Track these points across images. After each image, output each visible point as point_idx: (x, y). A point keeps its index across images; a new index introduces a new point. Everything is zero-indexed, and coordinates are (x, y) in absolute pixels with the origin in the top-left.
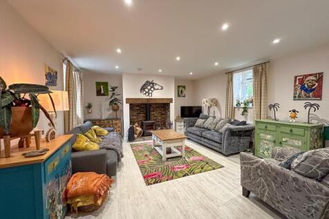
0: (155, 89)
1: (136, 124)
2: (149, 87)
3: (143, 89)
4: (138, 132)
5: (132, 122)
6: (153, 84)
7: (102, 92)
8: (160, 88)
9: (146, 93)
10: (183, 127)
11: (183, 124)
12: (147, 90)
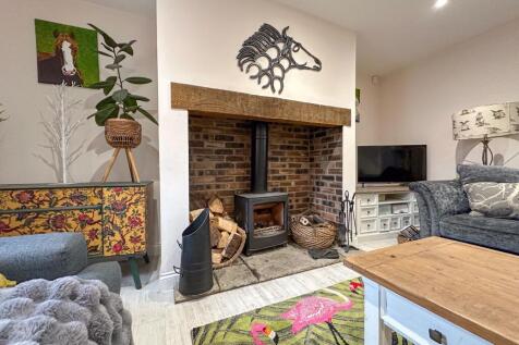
0: (293, 64)
1: (216, 207)
2: (273, 53)
3: (248, 53)
4: (225, 240)
5: (198, 197)
6: (287, 40)
7: (69, 67)
8: (311, 63)
9: (263, 73)
10: (375, 213)
11: (375, 201)
12: (264, 63)
